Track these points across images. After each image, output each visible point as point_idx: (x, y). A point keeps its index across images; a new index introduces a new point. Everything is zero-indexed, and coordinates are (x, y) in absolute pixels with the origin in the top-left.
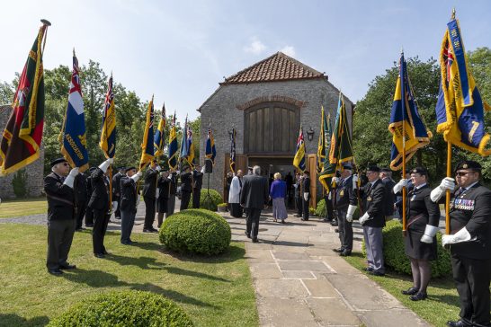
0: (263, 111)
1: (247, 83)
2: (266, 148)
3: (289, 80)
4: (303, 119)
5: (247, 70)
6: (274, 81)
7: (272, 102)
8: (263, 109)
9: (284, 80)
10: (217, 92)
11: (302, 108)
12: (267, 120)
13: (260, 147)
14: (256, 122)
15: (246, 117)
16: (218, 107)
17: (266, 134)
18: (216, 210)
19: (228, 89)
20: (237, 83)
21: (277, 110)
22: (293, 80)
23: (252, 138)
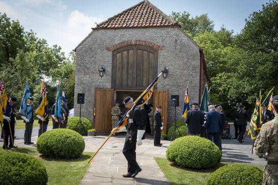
0: (128, 53)
1: (115, 28)
2: (130, 84)
3: (149, 27)
4: (160, 60)
5: (116, 17)
6: (137, 27)
7: (135, 45)
8: (128, 51)
9: (145, 27)
10: (90, 35)
11: (159, 51)
12: (131, 60)
13: (124, 83)
14: (122, 62)
15: (114, 57)
16: (91, 49)
17: (130, 71)
18: (86, 135)
19: (99, 34)
20: (106, 28)
21: (139, 52)
22: (152, 27)
23: (118, 75)
